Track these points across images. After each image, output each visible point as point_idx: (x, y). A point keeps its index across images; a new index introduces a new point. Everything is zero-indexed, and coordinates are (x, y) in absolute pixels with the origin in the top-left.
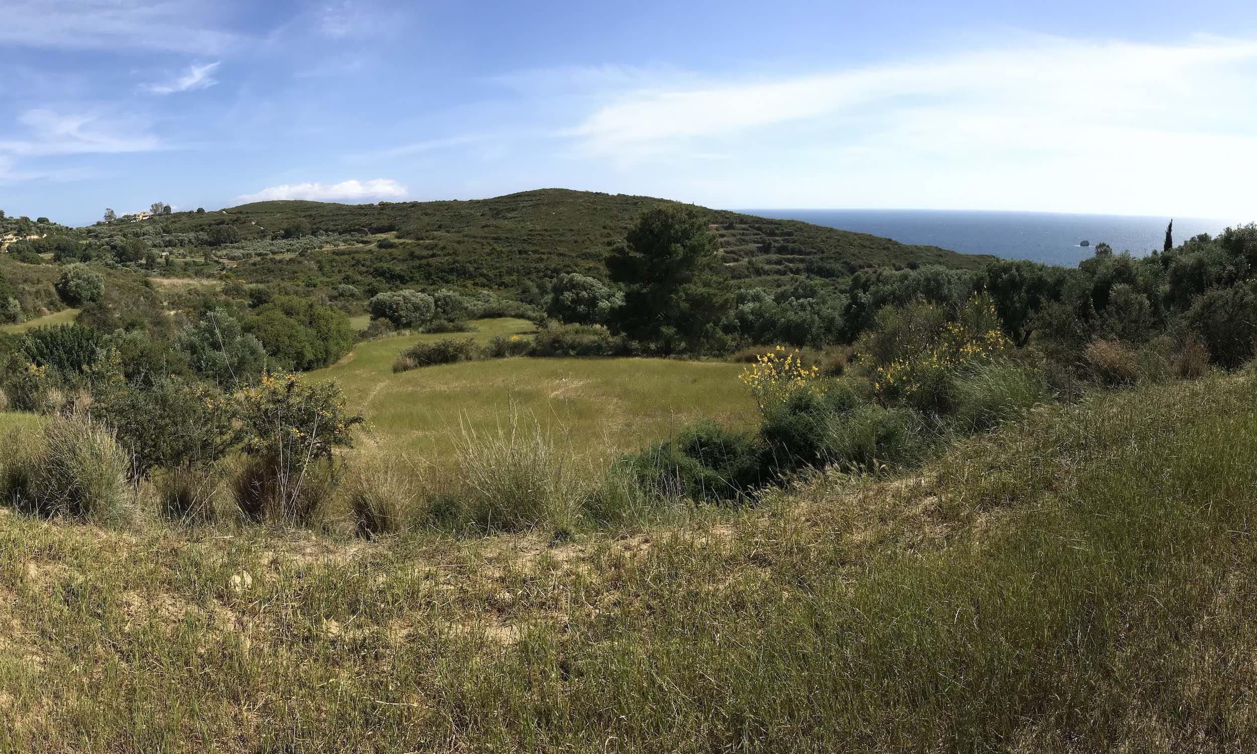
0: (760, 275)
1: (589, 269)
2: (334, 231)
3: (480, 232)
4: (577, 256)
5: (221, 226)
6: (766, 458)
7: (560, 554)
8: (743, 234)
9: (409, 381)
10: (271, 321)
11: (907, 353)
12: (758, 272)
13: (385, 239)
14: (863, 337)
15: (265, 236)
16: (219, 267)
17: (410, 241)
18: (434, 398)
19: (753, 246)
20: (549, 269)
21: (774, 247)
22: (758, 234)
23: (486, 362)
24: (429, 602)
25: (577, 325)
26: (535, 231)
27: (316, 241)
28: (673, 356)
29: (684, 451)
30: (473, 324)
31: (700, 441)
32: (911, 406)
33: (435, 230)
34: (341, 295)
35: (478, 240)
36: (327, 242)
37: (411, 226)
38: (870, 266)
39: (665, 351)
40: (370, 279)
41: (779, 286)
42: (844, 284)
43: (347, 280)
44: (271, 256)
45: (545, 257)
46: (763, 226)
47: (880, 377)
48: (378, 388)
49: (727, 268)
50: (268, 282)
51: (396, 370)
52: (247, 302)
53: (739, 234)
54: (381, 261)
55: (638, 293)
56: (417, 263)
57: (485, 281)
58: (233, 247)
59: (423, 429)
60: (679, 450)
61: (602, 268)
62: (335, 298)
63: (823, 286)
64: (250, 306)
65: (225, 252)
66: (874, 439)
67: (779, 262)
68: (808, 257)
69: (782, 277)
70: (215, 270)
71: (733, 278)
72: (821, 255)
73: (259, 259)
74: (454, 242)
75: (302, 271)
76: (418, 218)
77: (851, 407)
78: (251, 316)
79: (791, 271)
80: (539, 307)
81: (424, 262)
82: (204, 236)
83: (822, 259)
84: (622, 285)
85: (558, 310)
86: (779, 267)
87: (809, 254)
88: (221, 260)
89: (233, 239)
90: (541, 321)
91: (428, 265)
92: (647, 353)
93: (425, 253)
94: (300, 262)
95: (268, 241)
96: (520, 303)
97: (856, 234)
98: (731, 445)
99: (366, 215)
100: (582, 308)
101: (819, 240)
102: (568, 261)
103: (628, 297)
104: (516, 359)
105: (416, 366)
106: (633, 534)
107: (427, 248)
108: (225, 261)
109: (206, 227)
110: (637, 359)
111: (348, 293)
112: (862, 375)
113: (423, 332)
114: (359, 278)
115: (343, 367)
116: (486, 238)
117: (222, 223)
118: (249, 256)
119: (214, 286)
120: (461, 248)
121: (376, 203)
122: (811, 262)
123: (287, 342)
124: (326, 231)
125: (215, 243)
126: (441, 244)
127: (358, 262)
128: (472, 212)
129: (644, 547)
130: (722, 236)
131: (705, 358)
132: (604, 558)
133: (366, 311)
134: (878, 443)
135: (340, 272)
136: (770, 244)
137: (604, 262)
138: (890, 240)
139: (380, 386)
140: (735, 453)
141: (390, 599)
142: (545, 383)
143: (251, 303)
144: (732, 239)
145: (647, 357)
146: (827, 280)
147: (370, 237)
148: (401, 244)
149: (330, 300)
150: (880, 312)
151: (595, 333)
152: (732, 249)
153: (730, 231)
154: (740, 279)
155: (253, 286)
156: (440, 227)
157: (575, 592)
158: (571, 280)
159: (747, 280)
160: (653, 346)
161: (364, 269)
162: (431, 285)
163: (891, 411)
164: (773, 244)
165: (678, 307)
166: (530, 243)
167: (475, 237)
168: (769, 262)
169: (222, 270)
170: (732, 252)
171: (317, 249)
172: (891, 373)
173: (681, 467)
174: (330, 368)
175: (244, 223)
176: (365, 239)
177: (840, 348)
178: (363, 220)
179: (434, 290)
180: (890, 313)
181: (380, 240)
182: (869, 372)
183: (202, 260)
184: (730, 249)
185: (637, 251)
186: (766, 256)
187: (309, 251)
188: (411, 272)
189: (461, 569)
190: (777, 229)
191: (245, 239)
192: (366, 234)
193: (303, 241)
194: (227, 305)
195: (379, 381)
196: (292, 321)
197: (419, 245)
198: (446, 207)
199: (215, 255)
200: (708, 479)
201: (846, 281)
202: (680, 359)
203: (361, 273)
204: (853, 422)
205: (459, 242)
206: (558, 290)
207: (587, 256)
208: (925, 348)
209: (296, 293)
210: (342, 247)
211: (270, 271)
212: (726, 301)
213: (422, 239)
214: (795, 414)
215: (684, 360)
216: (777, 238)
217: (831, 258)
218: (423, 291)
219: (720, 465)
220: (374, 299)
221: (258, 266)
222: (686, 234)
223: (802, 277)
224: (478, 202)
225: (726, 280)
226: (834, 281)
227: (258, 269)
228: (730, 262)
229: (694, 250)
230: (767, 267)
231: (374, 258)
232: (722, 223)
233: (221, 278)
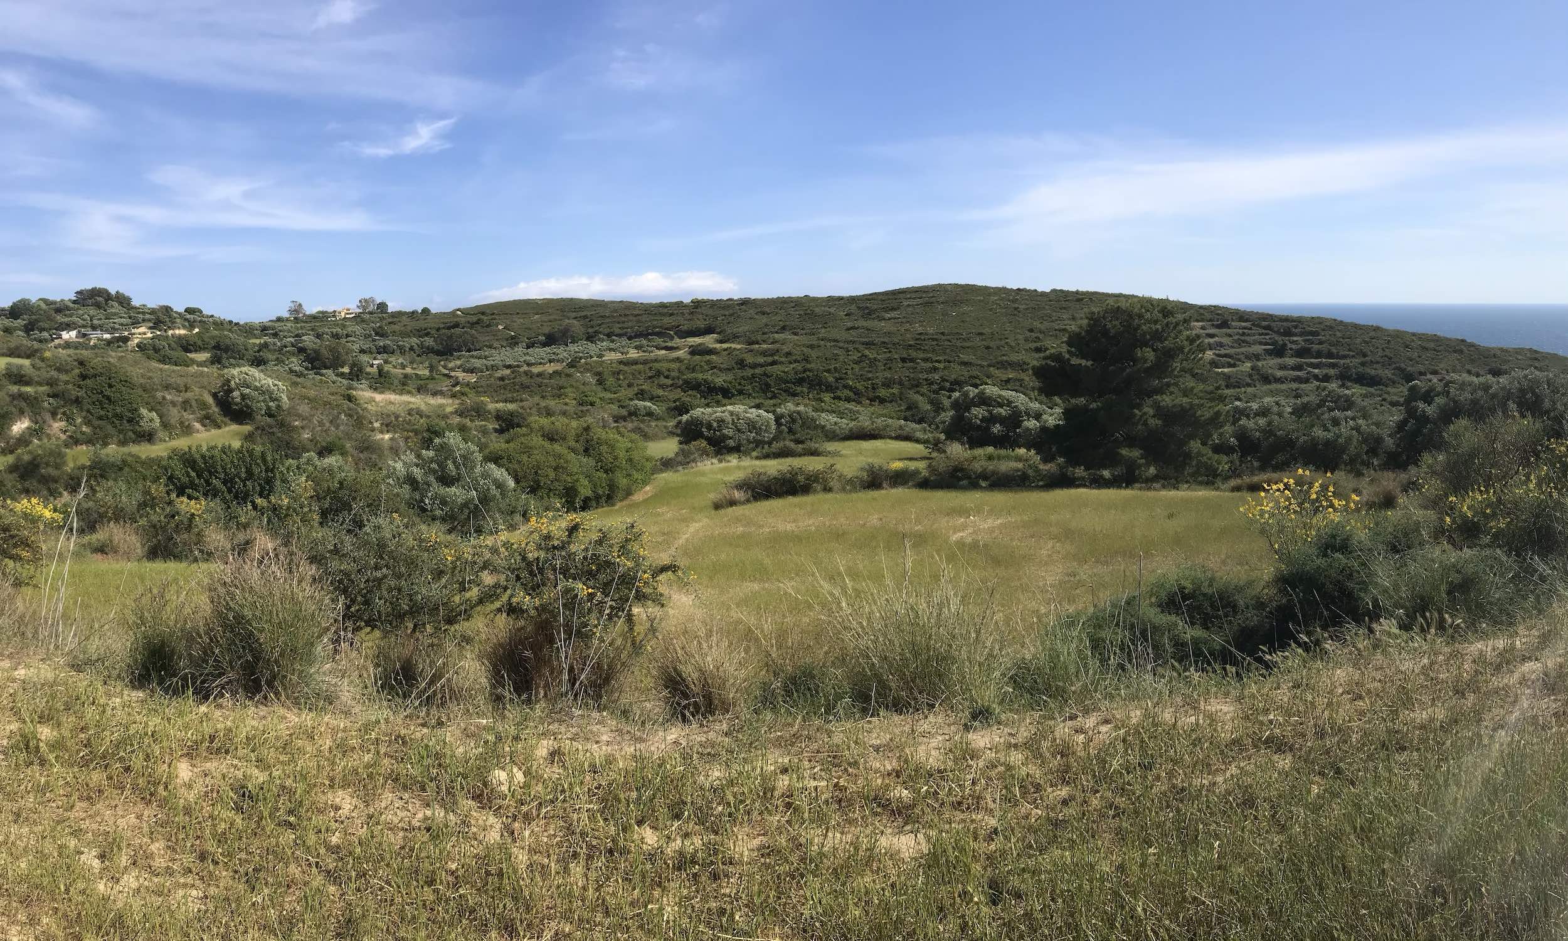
0: (1270, 383)
1: (1008, 381)
2: (620, 336)
3: (844, 335)
4: (989, 366)
5: (453, 331)
6: (1284, 614)
7: (980, 739)
8: (1244, 334)
9: (738, 520)
10: (527, 450)
11: (1490, 478)
12: (1266, 379)
13: (700, 345)
14: (1427, 458)
15: (517, 343)
16: (448, 382)
17: (739, 347)
18: (777, 541)
19: (1258, 349)
20: (947, 381)
21: (1291, 349)
22: (1267, 334)
23: (854, 495)
24: (788, 803)
25: (990, 449)
26: (926, 334)
27: (593, 348)
28: (1137, 485)
29: (1159, 606)
30: (831, 446)
31: (1182, 593)
32: (1499, 546)
33: (777, 332)
34: (631, 414)
35: (841, 345)
36: (611, 350)
37: (743, 328)
38: (1435, 373)
39: (1127, 479)
40: (678, 394)
41: (1297, 397)
42: (1395, 394)
43: (641, 395)
44: (525, 368)
45: (941, 366)
46: (1273, 324)
47: (1452, 509)
48: (691, 530)
49: (1218, 374)
50: (521, 401)
51: (717, 506)
52: (491, 426)
53: (1238, 334)
54: (693, 371)
55: (1085, 409)
56: (749, 372)
57: (851, 394)
58: (472, 356)
59: (761, 580)
60: (1151, 605)
61: (1027, 379)
62: (624, 419)
63: (1365, 396)
64: (496, 430)
65: (458, 363)
66: (1444, 588)
67: (1299, 368)
68: (1342, 362)
69: (1303, 386)
70: (445, 385)
71: (1227, 387)
72: (1363, 359)
73: (508, 372)
74: (804, 345)
75: (572, 386)
76: (751, 318)
77: (1409, 548)
78: (497, 444)
79: (1316, 377)
80: (933, 427)
81: (758, 371)
82: (429, 342)
83: (1363, 364)
84: (1057, 399)
85: (960, 430)
86: (1299, 373)
87: (1345, 357)
88: (453, 374)
89: (470, 347)
90: (936, 445)
91: (765, 374)
92: (1098, 483)
93: (761, 360)
94: (568, 375)
95: (519, 350)
96: (903, 422)
97: (1414, 334)
98: (1229, 597)
99: (671, 315)
100: (997, 429)
101: (1358, 341)
102: (975, 372)
103: (1067, 413)
104: (899, 492)
105: (748, 501)
106: (1086, 712)
107: (764, 353)
108: (460, 375)
109: (433, 332)
110: (1082, 491)
111: (643, 412)
112: (1426, 508)
113: (757, 458)
114: (660, 392)
115: (636, 505)
116: (854, 342)
117: (456, 325)
118: (494, 368)
119: (441, 406)
120: (814, 354)
121: (687, 300)
122: (1348, 368)
123: (552, 475)
124: (609, 335)
125: (446, 351)
126: (786, 349)
127: (659, 373)
128: (832, 310)
129: (1104, 729)
130: (1212, 336)
131: (1186, 486)
132: (1045, 744)
133: (672, 434)
134: (1449, 593)
135: (630, 385)
136: (1285, 345)
137: (1031, 372)
138: (1463, 341)
139: (694, 527)
140: (1234, 607)
141: (731, 799)
142: (944, 522)
143: (497, 427)
144: (1226, 340)
145: (1099, 487)
146: (1372, 390)
147: (677, 342)
148: (725, 350)
149: (616, 422)
150: (1452, 427)
151: (1019, 459)
152: (1227, 352)
153: (1224, 330)
154: (1239, 387)
155: (500, 406)
156: (784, 328)
157: (1006, 787)
158: (982, 393)
159: (1250, 390)
160: (1106, 474)
161: (669, 382)
162: (771, 399)
163: (1467, 553)
164: (1289, 346)
165: (1145, 424)
166: (920, 349)
167: (835, 341)
168: (1282, 367)
169: (454, 386)
170: (1226, 356)
171: (595, 358)
172: (1468, 505)
173: (1154, 627)
174: (616, 507)
175: (488, 326)
176: (669, 344)
177: (1391, 475)
178: (667, 320)
179: (774, 405)
180: (1466, 428)
181: (692, 346)
182: (1434, 503)
183: (427, 372)
184: (1223, 352)
185: (1082, 358)
186: (1279, 360)
187: (583, 361)
188: (740, 384)
189: (835, 760)
190: (1296, 327)
191: (490, 347)
192: (672, 338)
193: (573, 348)
194: (462, 429)
195: (694, 520)
196: (557, 447)
197: (751, 351)
198: (793, 305)
199: (445, 367)
200: (1196, 642)
201: (1400, 392)
202: (1149, 489)
203: (661, 386)
204: (1412, 567)
205: (811, 347)
206: (961, 407)
207: (1003, 365)
208: (1517, 473)
209: (564, 413)
210: (633, 354)
211: (524, 387)
212: (1218, 414)
213: (757, 343)
214: (1325, 555)
215: (1155, 489)
216: (1295, 339)
217: (1378, 363)
218: (758, 407)
219: (1212, 622)
220: (685, 418)
221: (507, 381)
222: (1157, 336)
223: (1333, 386)
224: (841, 298)
225: (1218, 388)
226: (1382, 390)
227: (506, 385)
228: (1223, 367)
229: (1169, 355)
230: (1279, 374)
231: (683, 367)
232: (1210, 320)
233: (453, 396)
